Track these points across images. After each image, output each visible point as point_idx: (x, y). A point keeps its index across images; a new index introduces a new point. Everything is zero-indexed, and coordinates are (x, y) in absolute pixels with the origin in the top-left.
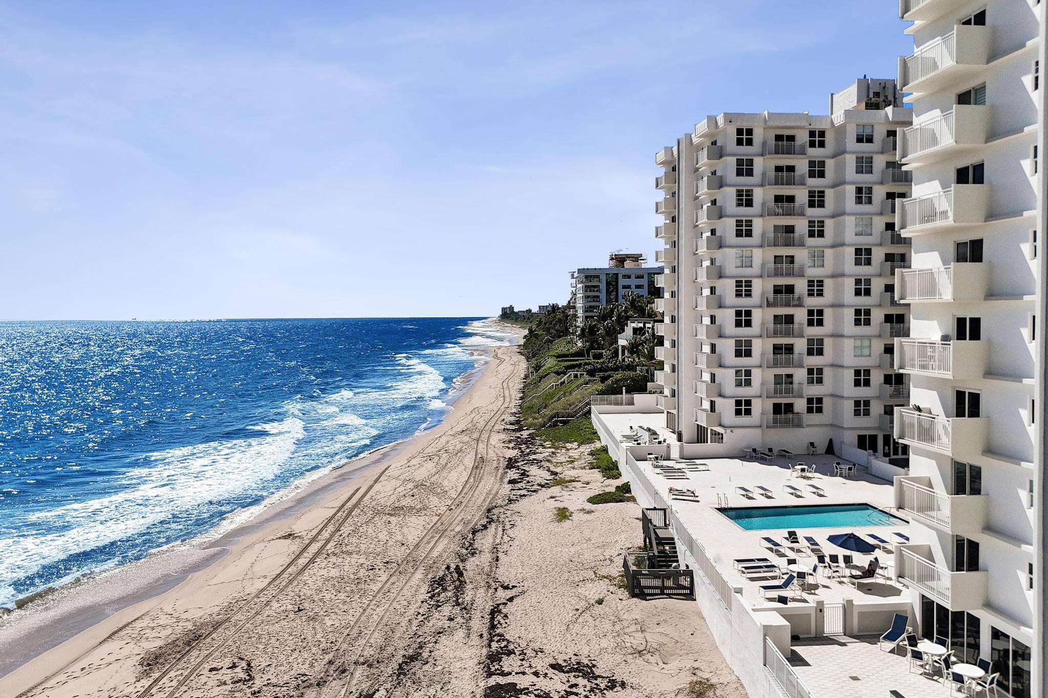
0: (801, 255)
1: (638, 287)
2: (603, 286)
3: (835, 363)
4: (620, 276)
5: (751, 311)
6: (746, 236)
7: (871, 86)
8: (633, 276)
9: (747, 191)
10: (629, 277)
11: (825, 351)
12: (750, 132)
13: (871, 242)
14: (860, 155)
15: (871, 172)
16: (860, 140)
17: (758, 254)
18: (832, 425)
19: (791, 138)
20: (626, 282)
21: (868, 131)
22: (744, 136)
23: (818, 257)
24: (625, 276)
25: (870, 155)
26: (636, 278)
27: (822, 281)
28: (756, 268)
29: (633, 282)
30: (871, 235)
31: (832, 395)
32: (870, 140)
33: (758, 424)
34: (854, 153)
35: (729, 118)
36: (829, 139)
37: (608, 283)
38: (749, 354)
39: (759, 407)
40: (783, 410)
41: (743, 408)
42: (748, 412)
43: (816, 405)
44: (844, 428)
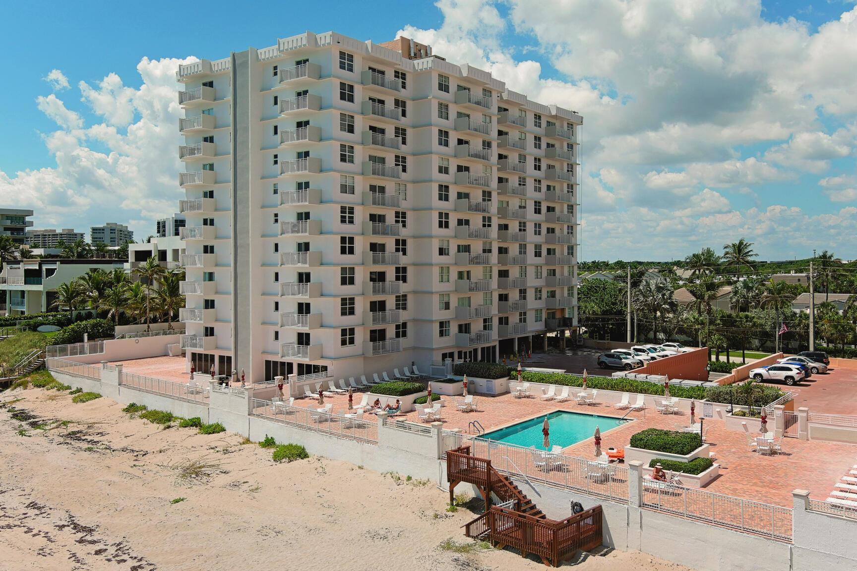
0: (390, 187)
3: (417, 290)
6: (349, 162)
9: (349, 116)
12: (351, 57)
13: (448, 180)
14: (441, 101)
15: (447, 119)
18: (414, 348)
19: (382, 73)
21: (445, 82)
22: (346, 62)
23: (402, 189)
27: (405, 213)
28: (358, 196)
30: (448, 174)
31: (414, 320)
32: (447, 90)
33: (360, 352)
34: (437, 98)
35: (337, 38)
36: (409, 82)
38: (352, 281)
39: (361, 336)
40: (378, 336)
41: (348, 337)
42: (352, 341)
43: (402, 329)
44: (433, 349)
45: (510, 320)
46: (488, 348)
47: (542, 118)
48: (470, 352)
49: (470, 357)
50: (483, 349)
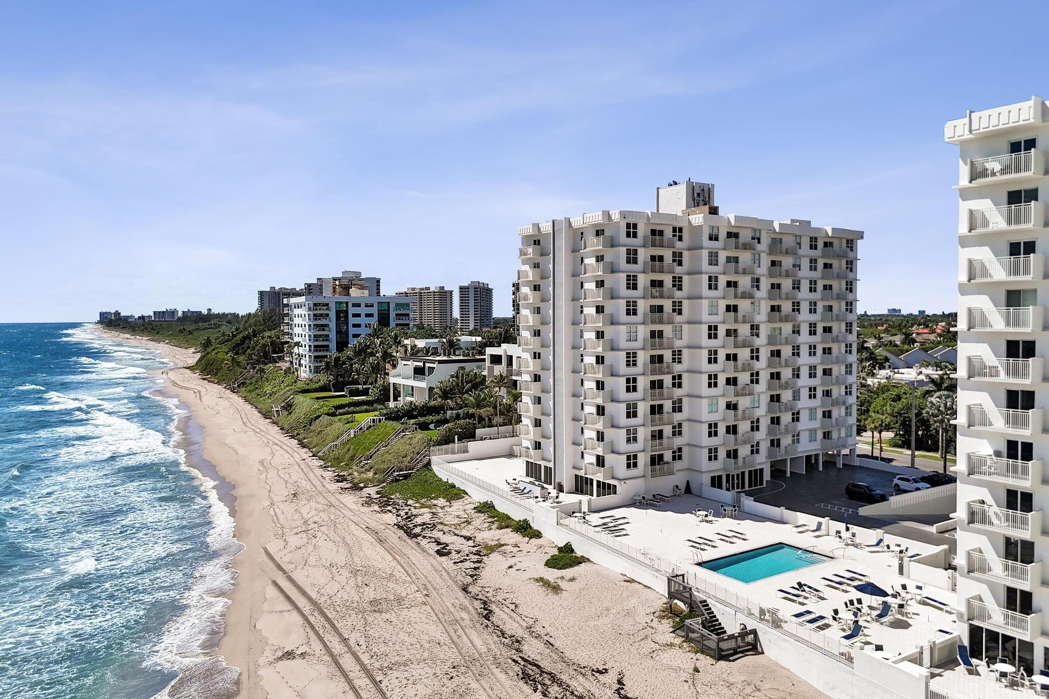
0: (667, 330)
1: (368, 315)
2: (333, 315)
3: (691, 418)
4: (350, 305)
5: (636, 378)
6: (633, 315)
7: (695, 188)
8: (363, 305)
9: (633, 276)
10: (359, 305)
11: (684, 409)
12: (635, 226)
13: (717, 321)
14: (711, 251)
15: (717, 265)
16: (711, 239)
17: (641, 328)
18: (688, 469)
19: (661, 233)
20: (356, 310)
21: (715, 232)
22: (632, 230)
23: (678, 333)
24: (354, 305)
25: (716, 251)
26: (366, 306)
27: (681, 351)
28: (639, 344)
29: (363, 310)
30: (717, 314)
31: (688, 444)
32: (717, 239)
33: (642, 474)
34: (708, 248)
35: (624, 215)
36: (685, 235)
37: (338, 313)
38: (635, 415)
39: (643, 460)
40: (657, 460)
41: (632, 462)
42: (635, 465)
43: (678, 455)
44: (702, 472)
45: (782, 442)
46: (756, 471)
47: (819, 240)
48: (738, 475)
49: (738, 479)
50: (750, 472)
